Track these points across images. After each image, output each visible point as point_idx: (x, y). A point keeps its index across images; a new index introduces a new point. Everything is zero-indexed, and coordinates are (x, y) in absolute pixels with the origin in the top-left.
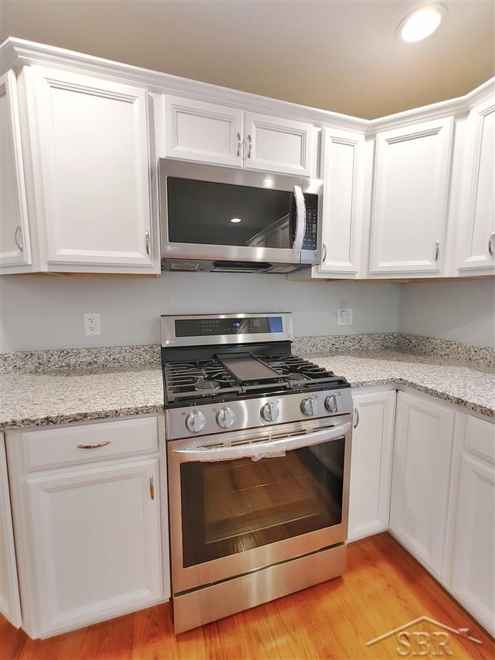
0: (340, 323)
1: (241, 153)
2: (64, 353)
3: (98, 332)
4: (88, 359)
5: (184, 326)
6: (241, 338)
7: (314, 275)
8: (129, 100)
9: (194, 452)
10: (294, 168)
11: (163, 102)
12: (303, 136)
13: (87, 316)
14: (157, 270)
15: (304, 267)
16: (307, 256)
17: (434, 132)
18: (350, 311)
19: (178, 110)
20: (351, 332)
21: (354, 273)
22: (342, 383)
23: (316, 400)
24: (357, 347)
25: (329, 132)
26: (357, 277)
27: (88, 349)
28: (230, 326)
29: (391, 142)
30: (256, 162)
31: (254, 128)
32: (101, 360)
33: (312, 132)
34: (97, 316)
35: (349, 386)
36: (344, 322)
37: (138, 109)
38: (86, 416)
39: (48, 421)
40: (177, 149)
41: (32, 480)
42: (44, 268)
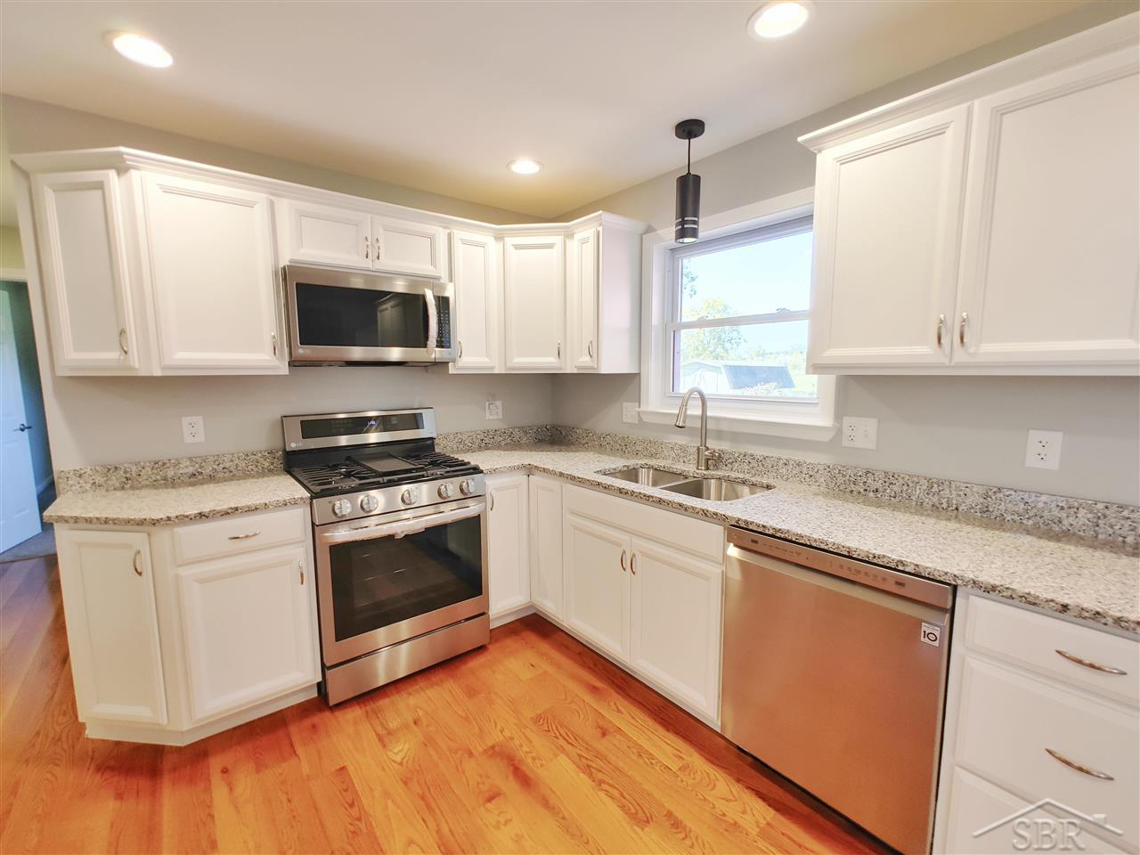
0: (488, 416)
1: (370, 255)
2: (159, 465)
3: (201, 438)
4: (191, 470)
5: (312, 427)
6: (373, 437)
7: (452, 370)
8: (250, 205)
9: (342, 534)
10: (425, 269)
11: (285, 207)
12: (432, 238)
13: (186, 420)
14: (284, 369)
15: (441, 365)
16: (440, 353)
17: (550, 246)
18: (499, 403)
19: (302, 214)
20: (502, 426)
21: (493, 368)
22: (476, 470)
23: (451, 486)
24: (509, 441)
25: (459, 234)
26: (496, 371)
27: (190, 459)
29: (517, 247)
30: (387, 263)
31: (381, 230)
32: (208, 470)
33: (441, 234)
34: (199, 420)
35: (482, 472)
36: (493, 415)
37: (259, 214)
38: (237, 509)
39: (201, 515)
40: (302, 251)
41: (184, 572)
42: (158, 373)
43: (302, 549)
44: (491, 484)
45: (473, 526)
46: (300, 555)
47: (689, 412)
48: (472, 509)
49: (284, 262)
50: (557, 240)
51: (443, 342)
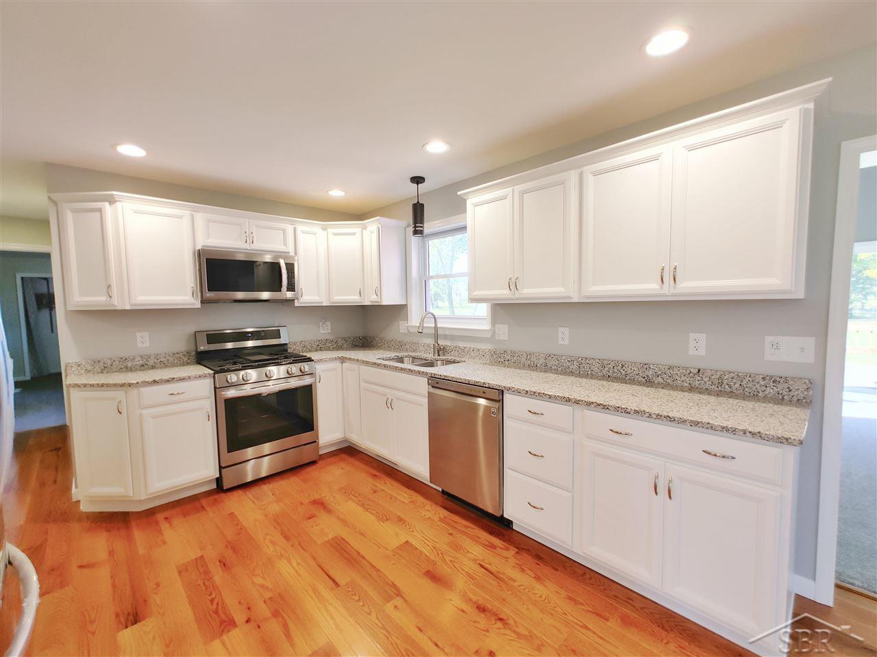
0: (322, 331)
1: (248, 241)
2: (123, 359)
3: (147, 344)
4: (141, 362)
5: (214, 337)
6: (250, 344)
7: (297, 304)
8: (181, 217)
9: (231, 393)
10: (281, 248)
11: (200, 217)
12: (284, 231)
13: (139, 334)
14: (198, 305)
15: (291, 301)
16: (289, 295)
17: (354, 234)
18: (329, 323)
19: (209, 221)
20: (331, 337)
21: (322, 303)
22: (310, 360)
23: (294, 368)
24: (335, 346)
25: (300, 228)
26: (324, 305)
27: (141, 357)
28: (244, 336)
29: (335, 234)
30: (258, 245)
31: (254, 227)
32: (151, 363)
33: (290, 229)
34: (146, 334)
35: (313, 360)
36: (324, 331)
37: (185, 223)
38: (173, 379)
39: (155, 381)
40: (209, 240)
41: (145, 412)
42: (128, 308)
43: (209, 402)
44: (319, 368)
45: (308, 391)
46: (208, 405)
47: (425, 325)
48: (307, 381)
49: (199, 247)
50: (358, 230)
51: (291, 287)
